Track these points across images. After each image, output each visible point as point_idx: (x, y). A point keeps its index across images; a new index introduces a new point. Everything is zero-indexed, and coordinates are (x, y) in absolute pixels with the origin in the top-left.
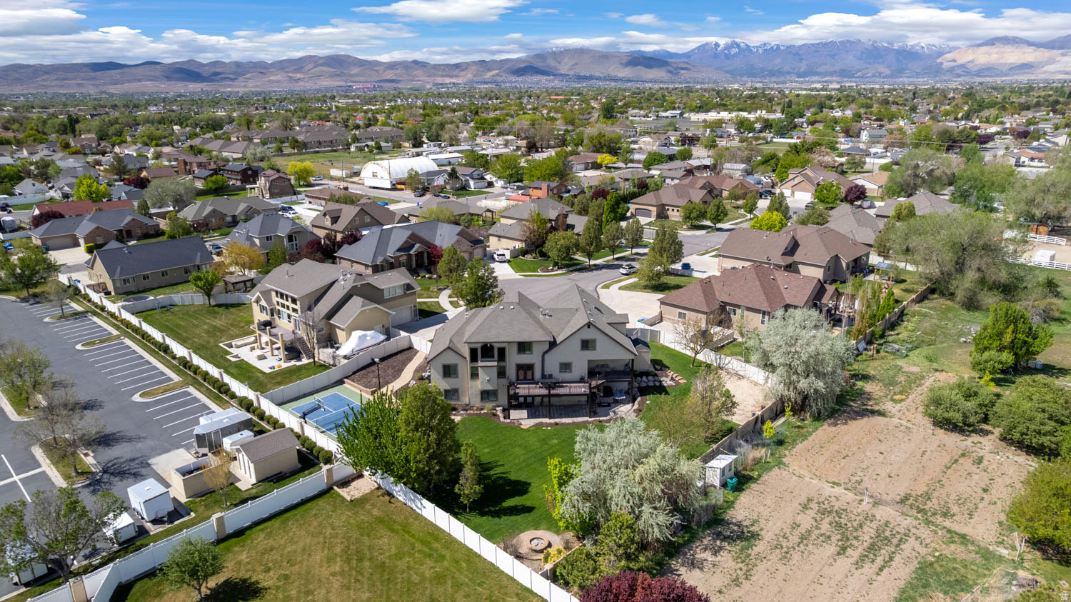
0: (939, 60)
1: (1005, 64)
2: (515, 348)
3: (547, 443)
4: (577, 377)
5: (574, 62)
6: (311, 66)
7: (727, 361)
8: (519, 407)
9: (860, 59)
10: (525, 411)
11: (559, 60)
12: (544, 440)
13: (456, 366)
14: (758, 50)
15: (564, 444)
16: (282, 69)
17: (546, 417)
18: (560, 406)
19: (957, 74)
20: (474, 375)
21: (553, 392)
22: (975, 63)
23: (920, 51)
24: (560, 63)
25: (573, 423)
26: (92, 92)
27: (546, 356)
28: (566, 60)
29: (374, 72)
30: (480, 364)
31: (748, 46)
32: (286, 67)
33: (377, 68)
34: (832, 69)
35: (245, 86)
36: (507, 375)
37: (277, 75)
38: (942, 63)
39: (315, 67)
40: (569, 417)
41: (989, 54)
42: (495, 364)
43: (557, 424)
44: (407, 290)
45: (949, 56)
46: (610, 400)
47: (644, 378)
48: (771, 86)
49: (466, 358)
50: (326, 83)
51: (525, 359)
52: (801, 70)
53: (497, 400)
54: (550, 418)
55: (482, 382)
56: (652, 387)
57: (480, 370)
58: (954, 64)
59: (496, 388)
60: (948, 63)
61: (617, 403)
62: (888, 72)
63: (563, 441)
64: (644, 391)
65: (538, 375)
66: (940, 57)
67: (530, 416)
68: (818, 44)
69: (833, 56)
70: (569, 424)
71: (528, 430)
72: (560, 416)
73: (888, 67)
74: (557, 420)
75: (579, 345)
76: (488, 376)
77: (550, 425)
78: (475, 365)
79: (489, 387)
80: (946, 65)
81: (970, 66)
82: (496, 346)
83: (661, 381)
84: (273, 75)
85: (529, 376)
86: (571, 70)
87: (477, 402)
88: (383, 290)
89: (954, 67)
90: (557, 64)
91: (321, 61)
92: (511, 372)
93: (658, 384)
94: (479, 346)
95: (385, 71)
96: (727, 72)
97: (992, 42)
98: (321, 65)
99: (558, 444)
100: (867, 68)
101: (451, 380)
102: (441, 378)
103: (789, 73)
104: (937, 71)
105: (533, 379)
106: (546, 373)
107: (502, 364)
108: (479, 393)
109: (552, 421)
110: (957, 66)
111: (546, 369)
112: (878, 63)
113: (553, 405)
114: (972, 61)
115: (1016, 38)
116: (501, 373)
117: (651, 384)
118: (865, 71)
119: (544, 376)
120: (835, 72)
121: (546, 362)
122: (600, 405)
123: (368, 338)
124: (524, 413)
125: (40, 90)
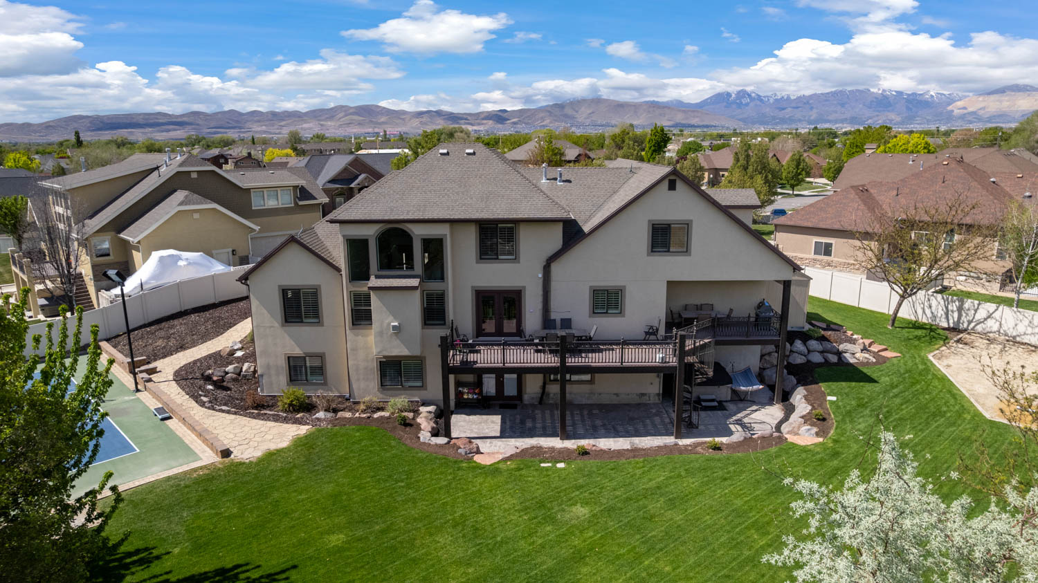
0: (950, 108)
1: (1017, 111)
2: (470, 239)
3: (551, 520)
4: (638, 330)
5: (590, 111)
6: (341, 115)
7: (981, 314)
8: (482, 406)
9: (870, 108)
10: (497, 419)
11: (577, 109)
12: (541, 505)
13: (314, 294)
14: (768, 100)
15: (612, 524)
16: (315, 117)
17: (554, 435)
18: (590, 407)
19: (969, 121)
20: (361, 315)
21: (572, 361)
22: (987, 110)
23: (929, 100)
24: (577, 112)
25: (635, 452)
26: (140, 139)
27: (556, 268)
28: (583, 109)
29: (400, 121)
30: (374, 282)
31: (759, 96)
32: (320, 116)
33: (403, 117)
34: (843, 117)
35: (279, 133)
36: (450, 315)
37: (309, 123)
38: (953, 111)
39: (346, 115)
40: (617, 434)
41: (1001, 102)
42: (415, 282)
43: (584, 453)
44: (301, 199)
45: (960, 104)
46: (724, 392)
47: (799, 345)
48: (783, 131)
49: (338, 270)
50: (354, 130)
51: (497, 275)
52: (812, 118)
53: (423, 387)
54: (566, 436)
55: (381, 334)
56: (819, 365)
57: (375, 302)
58: (965, 111)
59: (417, 352)
60: (958, 111)
61: (742, 400)
62: (899, 119)
63: (610, 510)
64: (806, 374)
65: (532, 319)
66: (949, 104)
67: (507, 432)
68: (828, 93)
69: (843, 105)
70: (620, 453)
71: (494, 470)
72: (594, 434)
73: (898, 115)
74: (585, 443)
75: (642, 237)
76: (396, 318)
77: (564, 455)
78: (362, 287)
79: (398, 349)
80: (956, 112)
81: (981, 112)
82: (418, 232)
83: (839, 354)
84: (305, 123)
85: (510, 326)
86: (588, 118)
87: (368, 389)
88: (248, 190)
89: (965, 114)
90: (574, 113)
91: (351, 111)
92: (461, 312)
93: (833, 359)
94: (370, 232)
95: (410, 119)
96: (740, 120)
97: (1002, 91)
98: (351, 114)
99: (592, 521)
100: (878, 116)
101: (304, 331)
102: (277, 323)
103: (800, 121)
104: (950, 117)
105: (520, 332)
106: (556, 315)
107: (434, 286)
108: (375, 365)
109: (571, 444)
110: (968, 113)
111: (554, 304)
112: (889, 111)
113: (571, 404)
114: (983, 108)
115: (1027, 86)
116: (434, 311)
117: (817, 358)
118: (876, 119)
119: (547, 322)
120: (846, 119)
121: (554, 285)
122: (698, 405)
123: (181, 263)
124: (492, 423)
125: (94, 138)
